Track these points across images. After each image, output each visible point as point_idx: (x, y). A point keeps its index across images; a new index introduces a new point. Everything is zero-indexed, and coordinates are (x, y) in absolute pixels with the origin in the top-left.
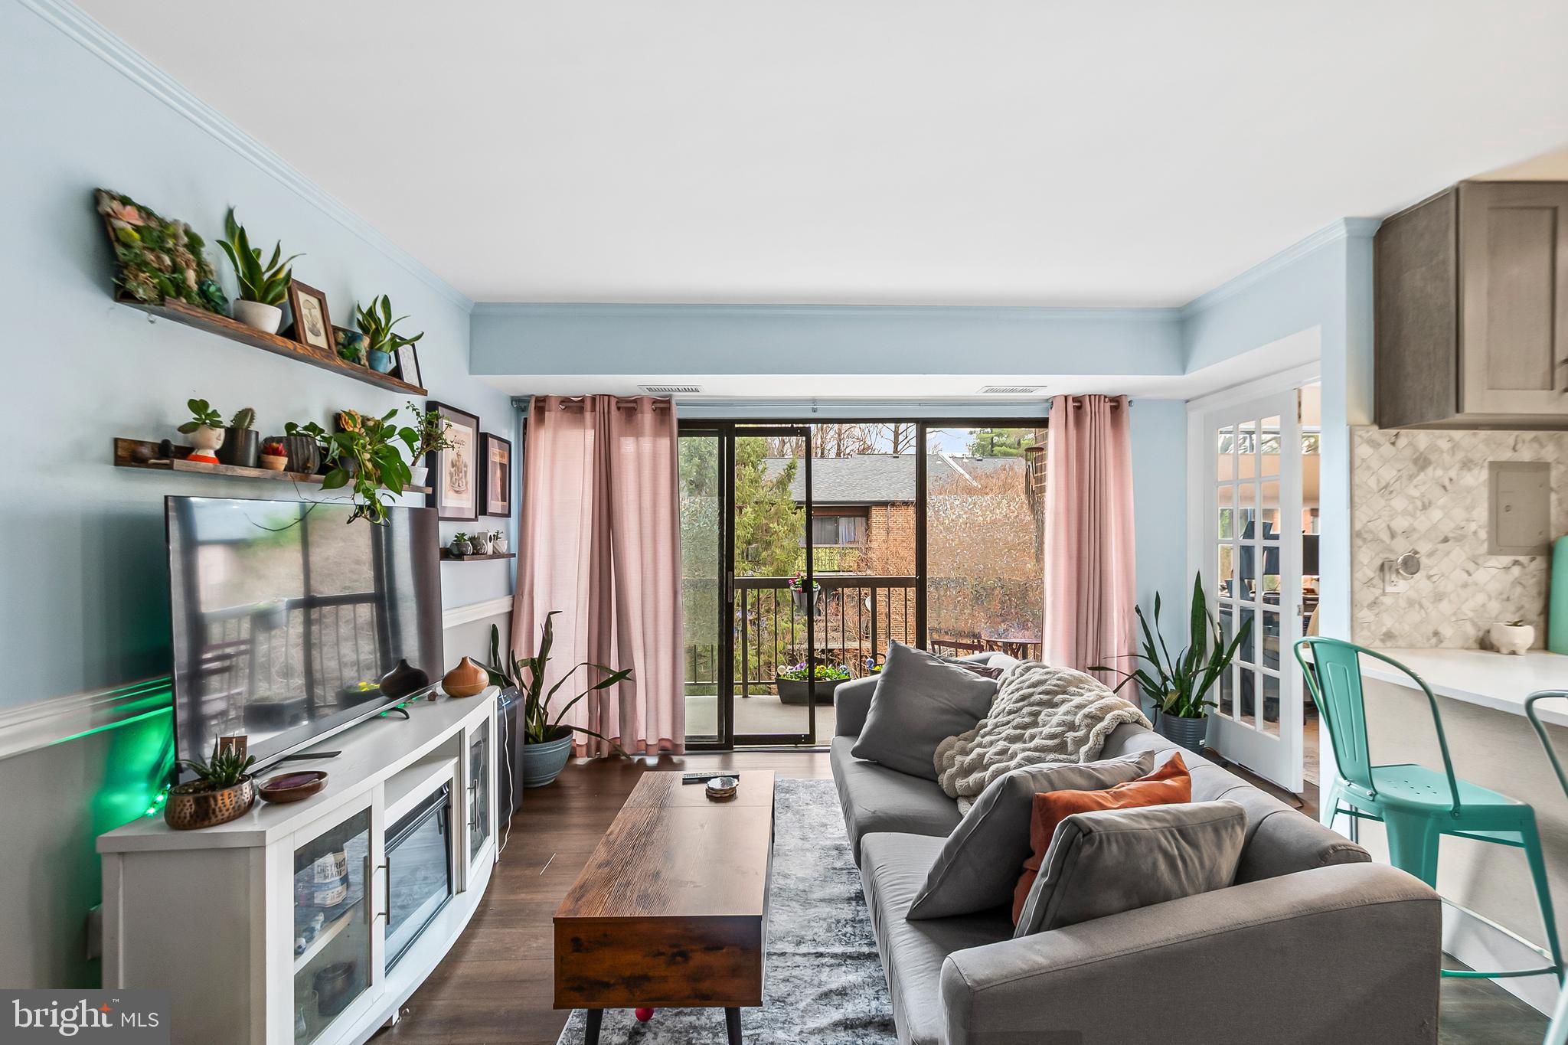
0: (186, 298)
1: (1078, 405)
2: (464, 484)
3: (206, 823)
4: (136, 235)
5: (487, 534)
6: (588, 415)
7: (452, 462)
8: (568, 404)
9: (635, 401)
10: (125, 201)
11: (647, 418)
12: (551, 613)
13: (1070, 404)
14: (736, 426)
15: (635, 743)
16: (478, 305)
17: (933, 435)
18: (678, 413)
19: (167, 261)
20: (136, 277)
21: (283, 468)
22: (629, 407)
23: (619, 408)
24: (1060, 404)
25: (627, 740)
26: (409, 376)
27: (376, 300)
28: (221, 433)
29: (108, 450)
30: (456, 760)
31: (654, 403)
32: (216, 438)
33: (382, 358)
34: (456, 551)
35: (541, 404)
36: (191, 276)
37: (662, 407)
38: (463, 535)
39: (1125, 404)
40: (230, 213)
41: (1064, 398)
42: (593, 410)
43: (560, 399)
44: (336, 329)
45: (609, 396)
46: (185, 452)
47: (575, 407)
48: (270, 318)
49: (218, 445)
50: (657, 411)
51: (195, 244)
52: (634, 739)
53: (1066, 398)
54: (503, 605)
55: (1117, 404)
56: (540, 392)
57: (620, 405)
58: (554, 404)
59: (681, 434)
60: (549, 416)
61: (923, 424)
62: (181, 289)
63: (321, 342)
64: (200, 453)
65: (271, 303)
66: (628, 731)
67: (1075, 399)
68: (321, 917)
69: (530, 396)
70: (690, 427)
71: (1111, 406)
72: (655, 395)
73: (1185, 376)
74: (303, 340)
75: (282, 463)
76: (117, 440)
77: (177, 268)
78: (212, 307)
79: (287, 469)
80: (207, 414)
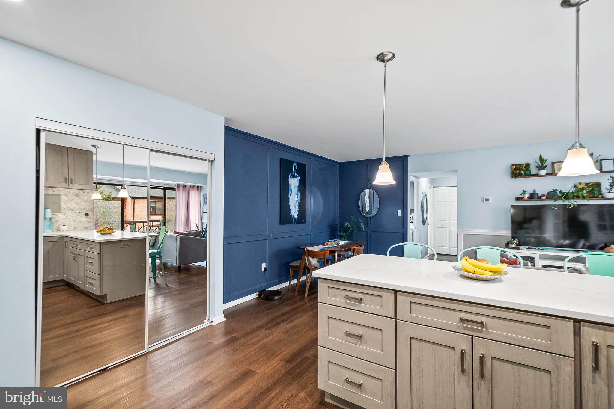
0: (521, 176)
4: (514, 170)
26: (607, 169)
28: (528, 194)
36: (523, 172)
40: (541, 155)
48: (544, 172)
49: (528, 197)
51: (528, 165)
65: (543, 170)
74: (554, 173)
75: (544, 198)
76: (516, 197)
77: (520, 172)
78: (529, 175)
79: (546, 198)
80: (524, 192)
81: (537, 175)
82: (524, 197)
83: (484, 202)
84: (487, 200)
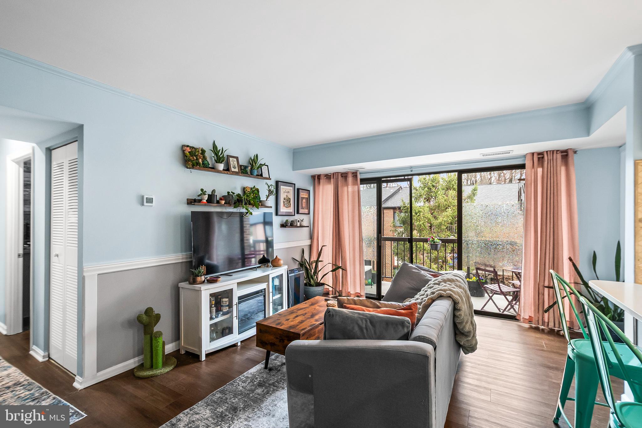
0: (199, 166)
1: (540, 157)
2: (289, 204)
3: (195, 284)
4: (189, 154)
5: (297, 220)
6: (332, 179)
7: (284, 198)
8: (328, 176)
9: (347, 174)
10: (188, 146)
11: (350, 179)
12: (323, 246)
13: (535, 156)
14: (383, 179)
15: (347, 293)
16: (294, 149)
17: (464, 176)
18: (359, 177)
19: (195, 158)
20: (188, 163)
21: (223, 203)
22: (344, 175)
23: (342, 177)
24: (529, 157)
25: (344, 291)
26: (265, 175)
27: (255, 156)
28: (207, 196)
29: (186, 201)
30: (267, 283)
31: (353, 173)
32: (206, 197)
33: (255, 171)
34: (285, 225)
35: (319, 177)
36: (200, 161)
37: (355, 174)
38: (288, 220)
39: (570, 153)
40: (214, 142)
41: (532, 154)
42: (333, 178)
43: (324, 175)
44: (241, 166)
45: (338, 173)
46: (200, 201)
47: (328, 177)
48: (221, 167)
49: (206, 199)
50: (354, 176)
51: (203, 151)
52: (346, 291)
53: (533, 154)
54: (308, 242)
55: (565, 155)
56: (318, 174)
57: (343, 175)
58: (322, 177)
59: (361, 184)
60: (321, 181)
61: (461, 172)
62: (198, 164)
63: (237, 170)
64: (203, 201)
65: (221, 163)
66: (344, 288)
67: (539, 154)
68: (221, 313)
69: (316, 175)
70: (364, 181)
71: (562, 156)
72: (353, 171)
73: (589, 137)
74: (230, 170)
75: (223, 202)
76: (187, 199)
77: (197, 159)
78: (205, 167)
79: (225, 203)
80: (203, 192)
81: (213, 169)
82: (201, 200)
83: (143, 204)
84: (150, 200)
